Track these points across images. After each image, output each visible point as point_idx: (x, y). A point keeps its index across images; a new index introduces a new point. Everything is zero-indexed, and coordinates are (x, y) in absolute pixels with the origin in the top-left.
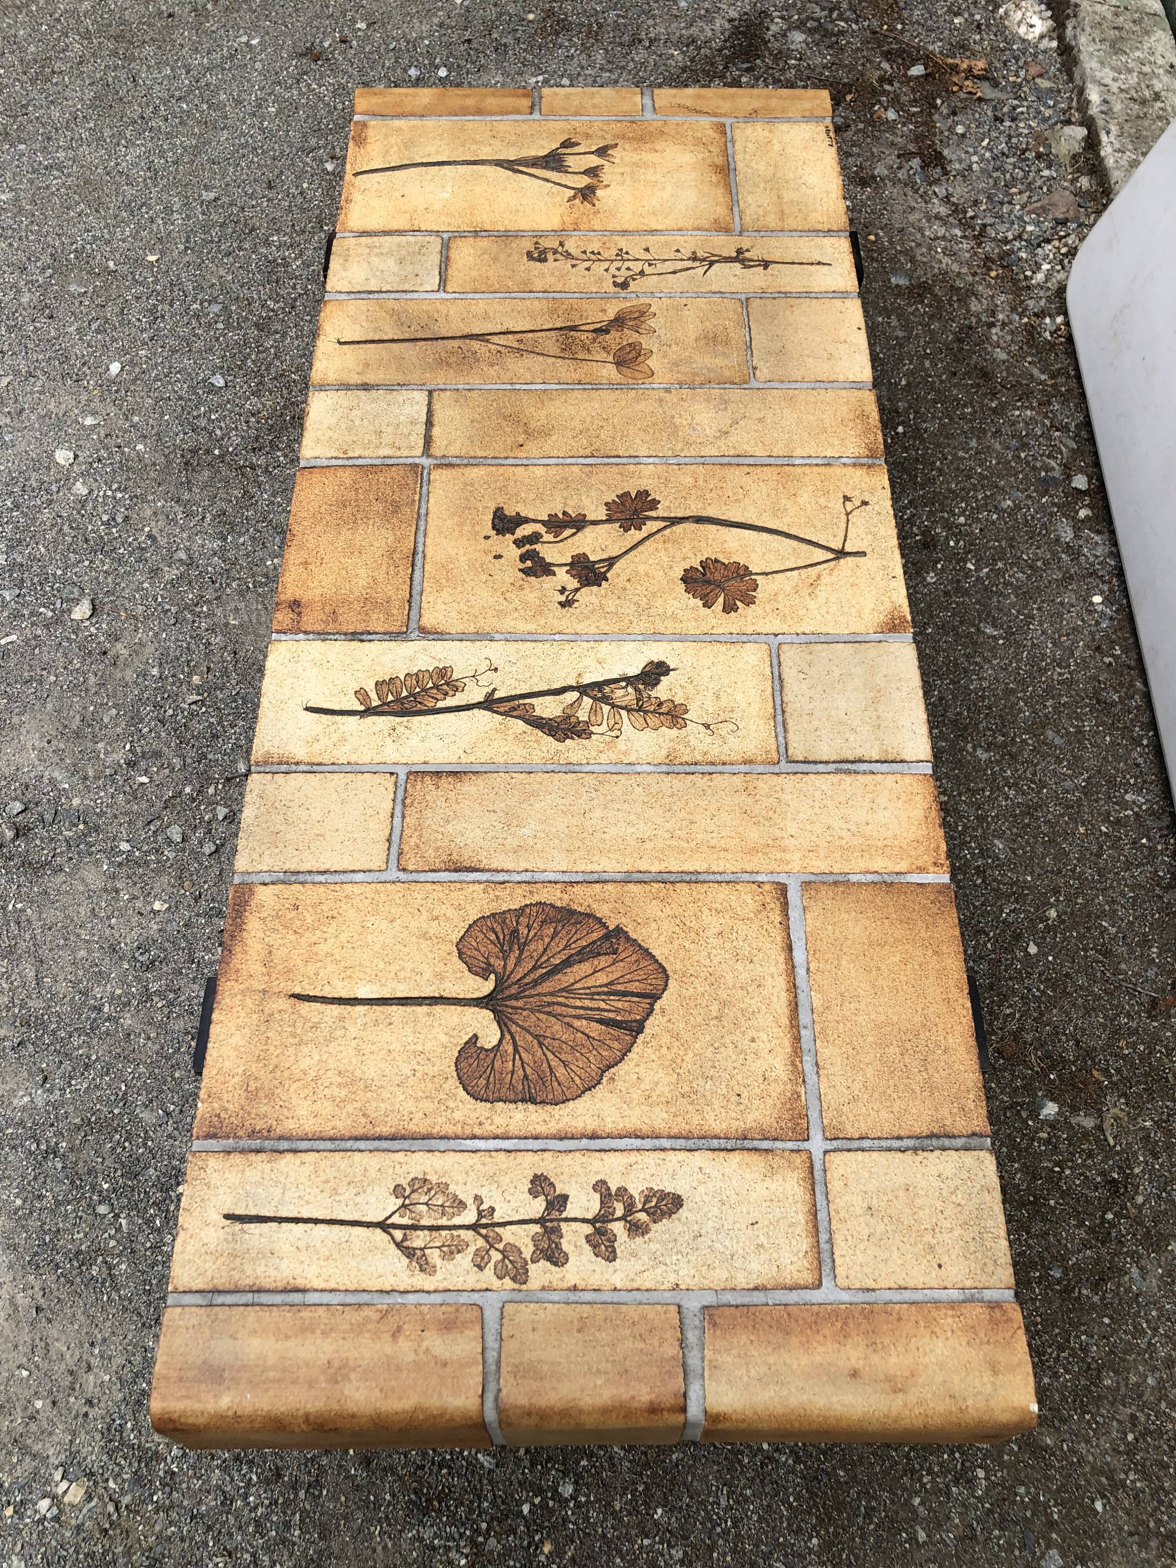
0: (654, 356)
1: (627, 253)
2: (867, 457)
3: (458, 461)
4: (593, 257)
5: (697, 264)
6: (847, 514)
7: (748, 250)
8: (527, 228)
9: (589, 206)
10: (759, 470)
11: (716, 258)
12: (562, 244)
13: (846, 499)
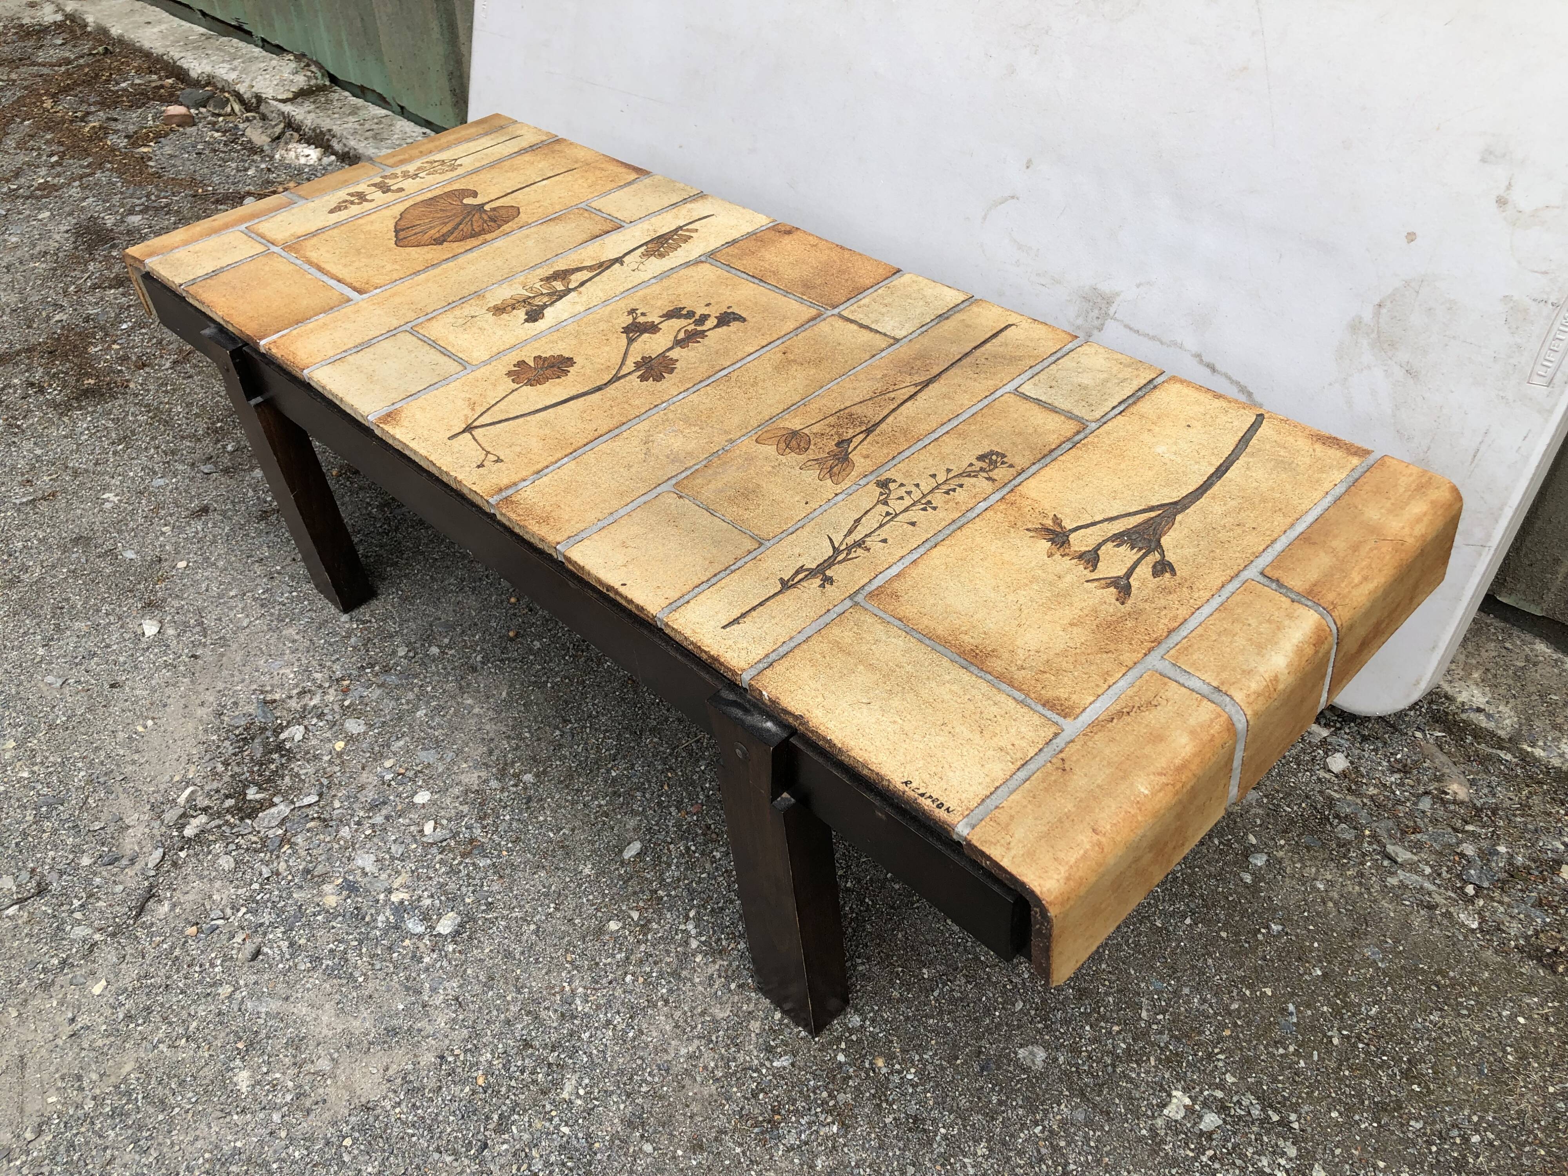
0: (775, 453)
1: (924, 509)
2: (510, 496)
3: (811, 324)
4: (946, 487)
5: (850, 540)
6: (488, 453)
7: (822, 586)
8: (1043, 472)
9: (1030, 526)
10: (590, 438)
11: (840, 558)
12: (989, 479)
13: (499, 460)
